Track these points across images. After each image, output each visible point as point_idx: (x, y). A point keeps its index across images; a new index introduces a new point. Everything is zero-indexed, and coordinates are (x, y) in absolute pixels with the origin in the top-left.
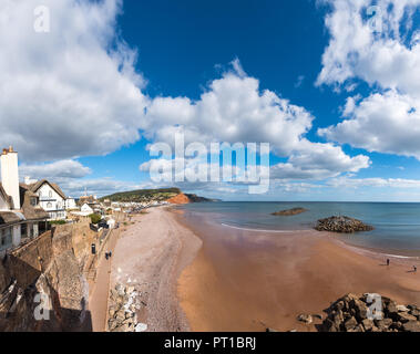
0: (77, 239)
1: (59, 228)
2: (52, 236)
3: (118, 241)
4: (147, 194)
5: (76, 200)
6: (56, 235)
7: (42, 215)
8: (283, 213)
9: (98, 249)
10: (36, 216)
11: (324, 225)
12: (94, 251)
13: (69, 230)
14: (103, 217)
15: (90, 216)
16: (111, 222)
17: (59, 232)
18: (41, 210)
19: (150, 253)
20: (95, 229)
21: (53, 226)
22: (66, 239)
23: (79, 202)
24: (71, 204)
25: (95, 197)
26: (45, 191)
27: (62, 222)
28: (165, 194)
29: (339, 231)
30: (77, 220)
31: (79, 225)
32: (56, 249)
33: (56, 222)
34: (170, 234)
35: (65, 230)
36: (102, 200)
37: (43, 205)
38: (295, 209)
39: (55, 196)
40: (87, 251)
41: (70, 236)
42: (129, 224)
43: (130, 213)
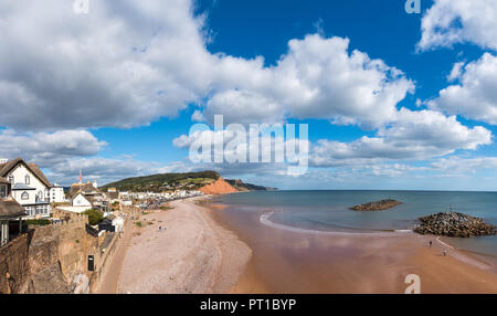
0: (66, 248)
1: (39, 229)
2: (29, 242)
3: (129, 250)
4: (172, 180)
5: (66, 190)
6: (35, 241)
7: (15, 210)
8: (367, 207)
9: (98, 263)
10: (6, 211)
11: (428, 225)
12: (91, 266)
13: (55, 234)
14: (105, 215)
15: (87, 213)
16: (118, 222)
17: (41, 237)
18: (14, 203)
19: (175, 269)
20: (94, 233)
21: (31, 227)
22: (49, 248)
23: (69, 192)
24: (58, 195)
25: (95, 185)
26: (20, 175)
27: (44, 222)
28: (197, 180)
29: (450, 235)
30: (67, 219)
31: (70, 227)
32: (34, 264)
33: (35, 222)
34: (205, 238)
35: (49, 234)
36: (104, 189)
37: (17, 196)
38: (384, 202)
39: (34, 182)
40: (82, 266)
41: (56, 243)
42: (144, 226)
43: (146, 208)
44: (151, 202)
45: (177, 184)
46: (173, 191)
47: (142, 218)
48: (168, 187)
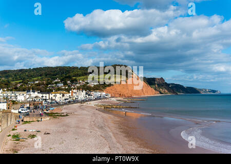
42: (24, 140)
43: (27, 115)
44: (36, 106)
45: (73, 81)
46: (68, 91)
47: (21, 128)
48: (61, 85)
